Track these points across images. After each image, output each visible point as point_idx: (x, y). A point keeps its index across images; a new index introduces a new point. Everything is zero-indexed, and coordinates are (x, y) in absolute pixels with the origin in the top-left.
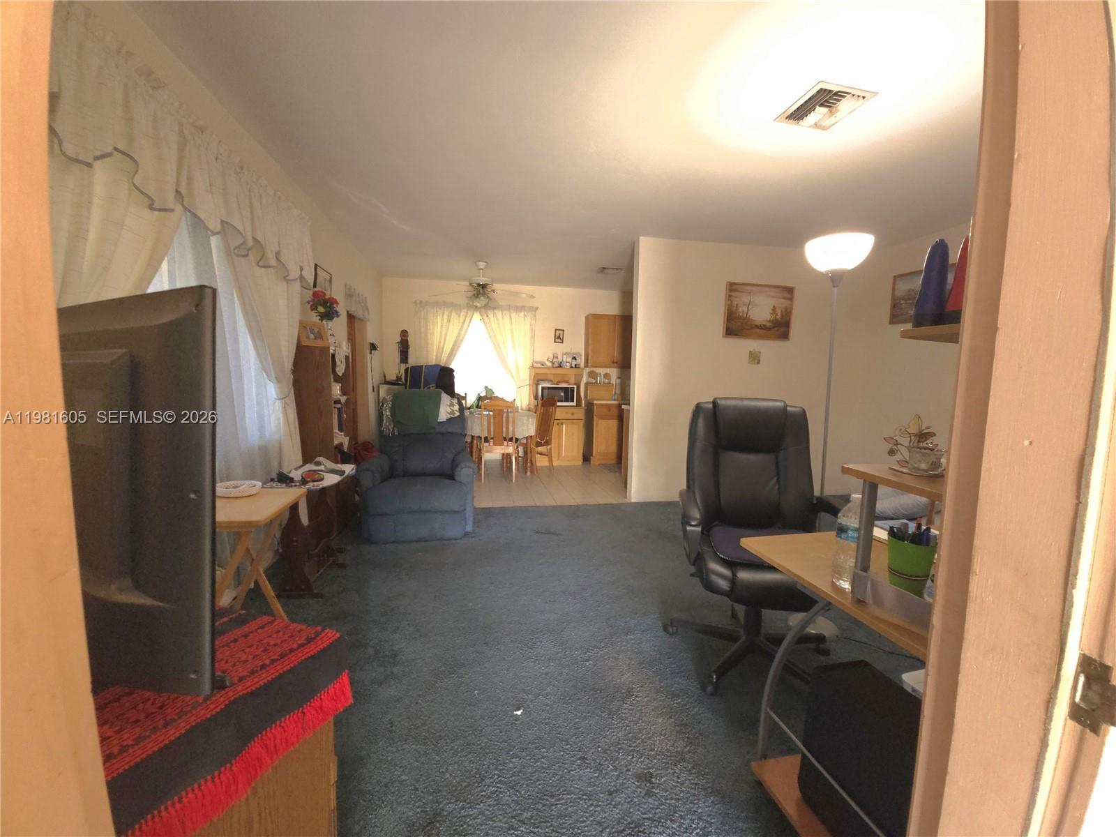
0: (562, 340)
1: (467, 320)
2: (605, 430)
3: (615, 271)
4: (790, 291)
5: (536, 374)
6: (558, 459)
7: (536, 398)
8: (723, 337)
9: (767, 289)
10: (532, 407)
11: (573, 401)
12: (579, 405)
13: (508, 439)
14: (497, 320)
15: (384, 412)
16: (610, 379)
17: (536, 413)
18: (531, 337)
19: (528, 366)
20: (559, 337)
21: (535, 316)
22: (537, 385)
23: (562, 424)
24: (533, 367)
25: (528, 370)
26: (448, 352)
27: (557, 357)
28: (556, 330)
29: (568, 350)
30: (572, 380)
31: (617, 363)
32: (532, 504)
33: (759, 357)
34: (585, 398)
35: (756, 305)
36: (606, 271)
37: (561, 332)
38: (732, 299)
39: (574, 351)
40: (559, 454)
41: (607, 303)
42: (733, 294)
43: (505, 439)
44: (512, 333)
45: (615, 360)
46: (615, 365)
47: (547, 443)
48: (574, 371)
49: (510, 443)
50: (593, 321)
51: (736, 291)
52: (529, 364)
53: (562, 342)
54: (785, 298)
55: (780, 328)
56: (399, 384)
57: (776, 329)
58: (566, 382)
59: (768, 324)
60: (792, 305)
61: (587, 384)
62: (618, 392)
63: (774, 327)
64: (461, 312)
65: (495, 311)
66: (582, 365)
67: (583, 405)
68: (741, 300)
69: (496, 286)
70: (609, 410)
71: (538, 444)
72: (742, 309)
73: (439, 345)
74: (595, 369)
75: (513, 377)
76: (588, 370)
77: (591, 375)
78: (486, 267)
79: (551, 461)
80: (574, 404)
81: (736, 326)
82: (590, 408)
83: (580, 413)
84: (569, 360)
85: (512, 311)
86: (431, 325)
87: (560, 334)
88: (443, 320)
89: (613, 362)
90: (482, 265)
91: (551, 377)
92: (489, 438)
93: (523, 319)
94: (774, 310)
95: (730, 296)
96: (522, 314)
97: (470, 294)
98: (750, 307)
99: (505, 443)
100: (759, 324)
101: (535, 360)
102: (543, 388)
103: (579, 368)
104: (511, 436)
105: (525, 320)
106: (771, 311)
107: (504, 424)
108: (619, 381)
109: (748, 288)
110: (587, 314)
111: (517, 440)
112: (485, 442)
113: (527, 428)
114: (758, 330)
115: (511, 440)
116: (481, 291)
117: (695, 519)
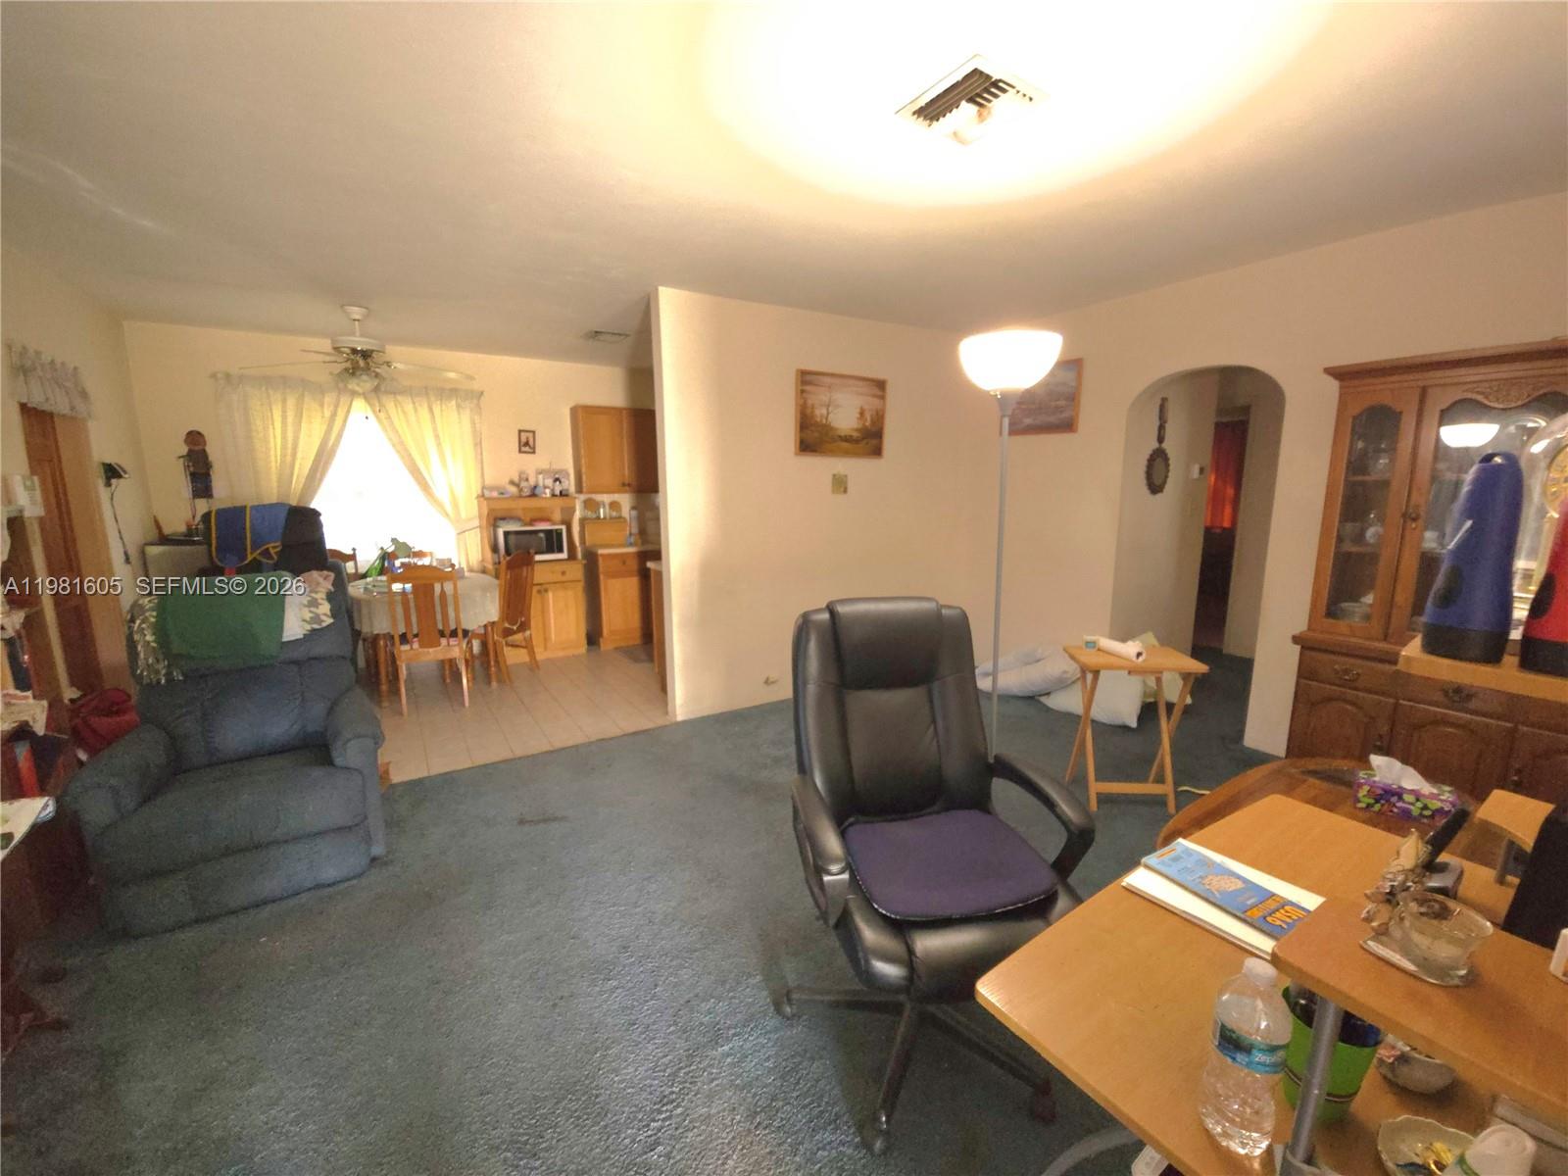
0: (534, 448)
1: (341, 413)
2: (620, 597)
3: (616, 338)
4: (881, 385)
5: (491, 511)
6: (546, 648)
7: (495, 549)
8: (796, 454)
9: (851, 382)
10: (490, 566)
11: (560, 550)
12: (572, 556)
13: (447, 633)
14: (404, 412)
15: (136, 637)
16: (621, 510)
17: (497, 577)
18: (476, 445)
19: (475, 495)
20: (527, 444)
21: (478, 406)
22: (495, 527)
23: (546, 591)
24: (483, 496)
25: (476, 502)
26: (306, 471)
27: (527, 480)
28: (520, 431)
29: (545, 466)
30: (557, 516)
31: (629, 485)
32: (506, 754)
33: (846, 483)
34: (581, 543)
35: (838, 406)
36: (602, 337)
37: (531, 435)
38: (804, 395)
39: (556, 467)
40: (546, 639)
41: (606, 387)
42: (808, 388)
43: (442, 634)
44: (437, 437)
45: (627, 482)
46: (627, 488)
47: (524, 627)
48: (560, 502)
49: (453, 641)
50: (584, 417)
51: (810, 383)
52: (476, 490)
53: (534, 452)
54: (874, 396)
55: (870, 440)
56: (194, 543)
57: (865, 441)
58: (547, 520)
59: (855, 434)
60: (884, 404)
61: (583, 522)
62: (635, 530)
63: (863, 439)
64: (324, 397)
65: (399, 398)
66: (572, 489)
67: (579, 555)
68: (818, 398)
69: (394, 352)
70: (624, 563)
71: (507, 633)
72: (820, 412)
73: (283, 462)
74: (594, 496)
75: (447, 515)
76: (583, 497)
77: (589, 504)
78: (366, 316)
79: (532, 653)
80: (564, 555)
81: (813, 438)
82: (591, 558)
83: (576, 571)
84: (549, 482)
85: (433, 399)
86: (258, 422)
87: (527, 438)
88: (284, 412)
89: (624, 485)
90: (356, 312)
91: (520, 513)
92: (409, 636)
93: (456, 413)
94: (862, 413)
95: (802, 391)
96: (454, 402)
97: (338, 368)
98: (830, 409)
99: (444, 641)
100: (843, 434)
101: (487, 482)
102: (506, 534)
103: (567, 495)
104: (453, 627)
105: (459, 413)
106: (858, 416)
107: (438, 609)
108: (634, 513)
109: (827, 380)
110: (572, 404)
111: (466, 633)
112: (401, 644)
113: (483, 609)
114: (845, 445)
115: (454, 634)
116: (362, 363)
117: (835, 860)
